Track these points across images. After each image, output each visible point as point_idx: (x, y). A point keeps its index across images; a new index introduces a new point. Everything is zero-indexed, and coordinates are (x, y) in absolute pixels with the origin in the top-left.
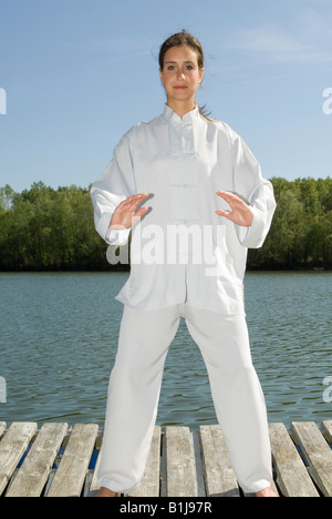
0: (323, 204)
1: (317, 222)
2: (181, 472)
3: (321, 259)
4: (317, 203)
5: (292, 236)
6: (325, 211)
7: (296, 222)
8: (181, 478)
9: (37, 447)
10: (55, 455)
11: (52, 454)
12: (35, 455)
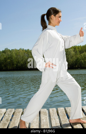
0: (79, 52)
1: (78, 57)
2: (45, 120)
3: (79, 66)
4: (78, 52)
5: (72, 60)
6: (80, 54)
7: (73, 57)
8: (45, 122)
9: (6, 115)
10: (11, 117)
11: (10, 117)
12: (6, 117)
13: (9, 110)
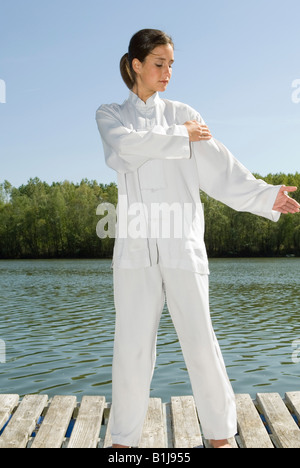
2: (152, 439)
9: (18, 417)
10: (34, 424)
11: (31, 423)
12: (15, 424)
13: (30, 398)
